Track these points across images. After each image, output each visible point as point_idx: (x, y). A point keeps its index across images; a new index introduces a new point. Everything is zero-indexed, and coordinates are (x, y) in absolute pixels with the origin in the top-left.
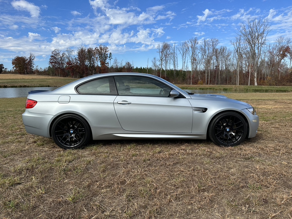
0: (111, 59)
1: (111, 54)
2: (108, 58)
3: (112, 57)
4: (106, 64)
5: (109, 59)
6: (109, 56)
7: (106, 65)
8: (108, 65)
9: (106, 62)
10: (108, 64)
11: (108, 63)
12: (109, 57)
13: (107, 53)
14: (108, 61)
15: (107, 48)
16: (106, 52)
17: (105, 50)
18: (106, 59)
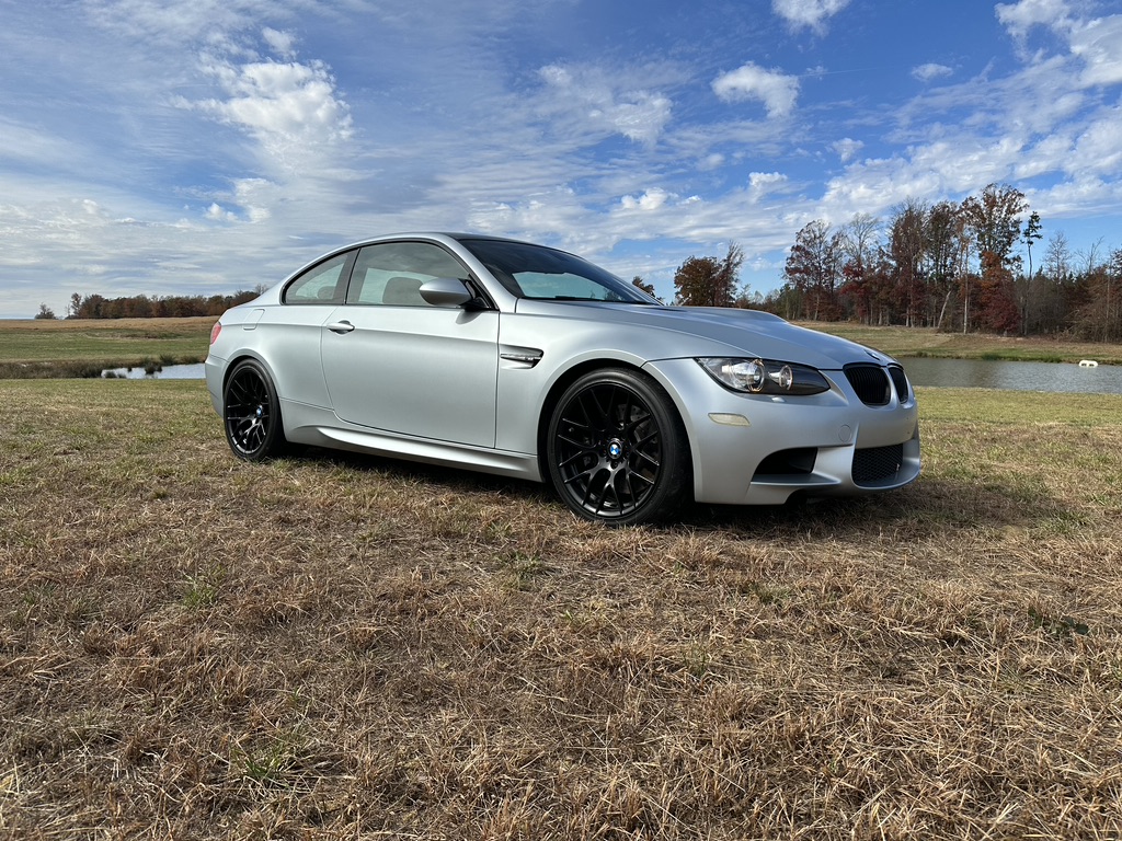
0: (1032, 239)
1: (1035, 217)
2: (1021, 236)
3: (1039, 232)
4: (1008, 262)
5: (1026, 239)
6: (1023, 227)
7: (1008, 267)
8: (1019, 267)
9: (1009, 256)
10: (1016, 263)
11: (1018, 259)
12: (1027, 234)
13: (1014, 217)
14: (1017, 248)
15: (1020, 195)
16: (1014, 212)
17: (1009, 206)
18: (1009, 244)
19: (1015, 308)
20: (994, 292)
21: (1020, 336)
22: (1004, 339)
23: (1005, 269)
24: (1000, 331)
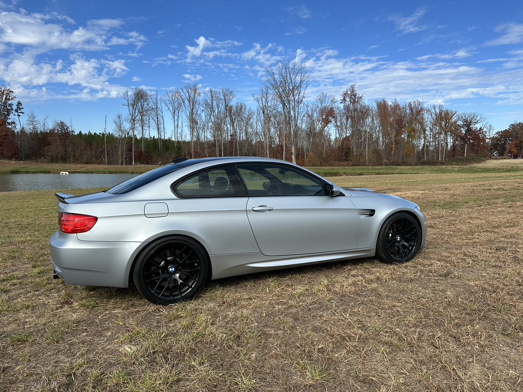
0: (20, 114)
1: (19, 104)
2: (14, 112)
3: (22, 110)
4: (9, 124)
5: (16, 114)
6: (15, 107)
7: (10, 127)
8: (15, 127)
9: (9, 121)
10: (13, 125)
11: (14, 123)
12: (16, 111)
13: (10, 102)
14: (12, 117)
15: (11, 91)
16: (9, 100)
17: (6, 96)
18: (8, 115)
19: (17, 147)
20: (5, 139)
21: (21, 160)
22: (14, 162)
23: (8, 128)
24: (10, 158)
